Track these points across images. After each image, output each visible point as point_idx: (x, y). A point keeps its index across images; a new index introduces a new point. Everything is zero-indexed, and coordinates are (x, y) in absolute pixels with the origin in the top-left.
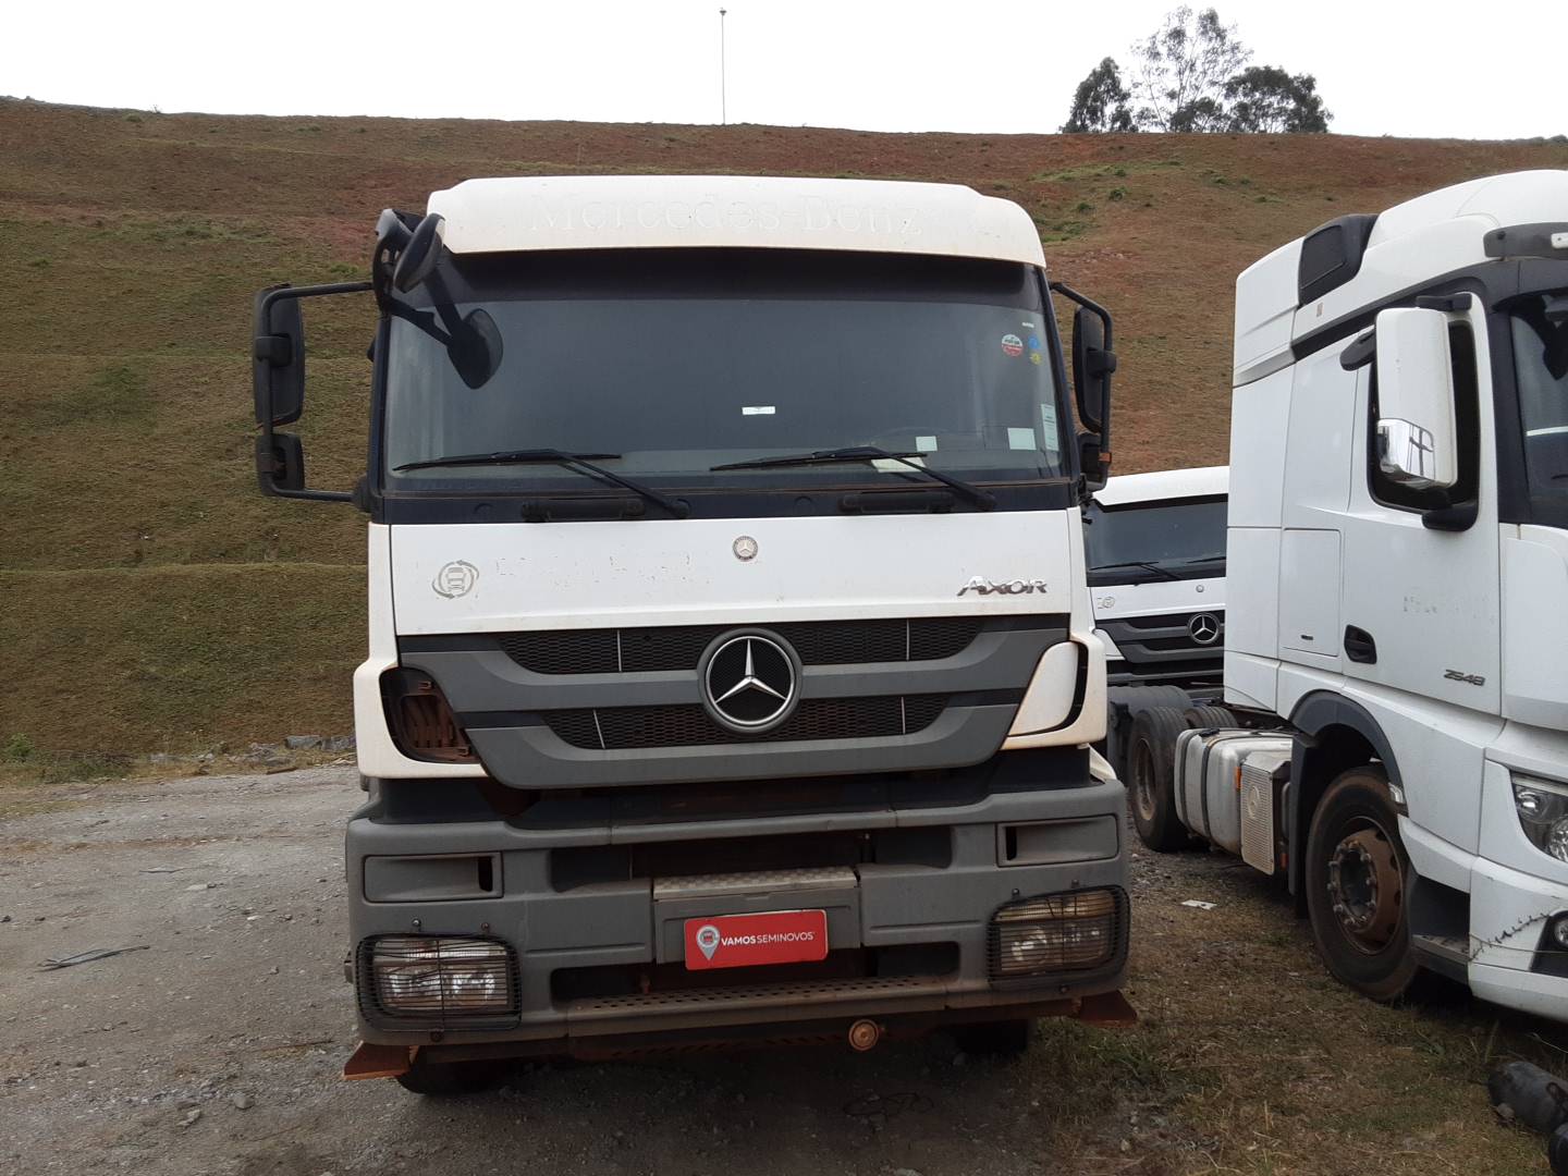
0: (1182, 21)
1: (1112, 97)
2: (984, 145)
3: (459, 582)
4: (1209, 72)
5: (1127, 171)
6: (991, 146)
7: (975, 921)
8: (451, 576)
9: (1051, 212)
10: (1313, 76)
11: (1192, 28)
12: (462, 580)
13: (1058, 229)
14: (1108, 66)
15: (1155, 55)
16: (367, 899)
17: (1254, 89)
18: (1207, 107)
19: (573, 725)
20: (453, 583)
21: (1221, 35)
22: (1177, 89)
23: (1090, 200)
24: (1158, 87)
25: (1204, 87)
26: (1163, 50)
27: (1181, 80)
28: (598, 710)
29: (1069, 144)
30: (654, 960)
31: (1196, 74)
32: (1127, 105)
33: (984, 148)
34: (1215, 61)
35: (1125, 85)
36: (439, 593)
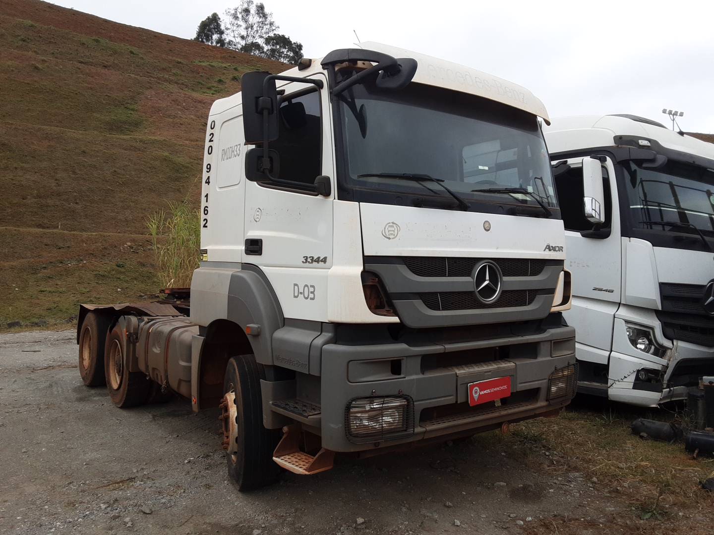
0: (249, 5)
1: (216, 32)
2: (169, 40)
3: (393, 232)
4: (259, 31)
5: (239, 68)
6: (172, 42)
7: (545, 379)
8: (390, 229)
9: (205, 80)
10: (302, 44)
11: (253, 10)
12: (394, 231)
13: (209, 88)
14: (215, 17)
15: (236, 18)
16: (349, 382)
17: (277, 44)
18: (257, 46)
19: (431, 299)
20: (390, 232)
21: (265, 16)
22: (245, 36)
23: (223, 78)
24: (237, 32)
25: (257, 37)
26: (240, 16)
27: (247, 32)
28: (440, 293)
29: (210, 50)
30: (457, 402)
31: (253, 31)
32: (224, 36)
33: (169, 42)
34: (263, 27)
35: (223, 27)
36: (384, 236)
